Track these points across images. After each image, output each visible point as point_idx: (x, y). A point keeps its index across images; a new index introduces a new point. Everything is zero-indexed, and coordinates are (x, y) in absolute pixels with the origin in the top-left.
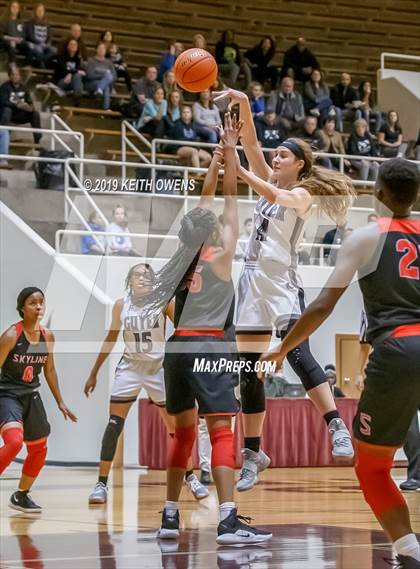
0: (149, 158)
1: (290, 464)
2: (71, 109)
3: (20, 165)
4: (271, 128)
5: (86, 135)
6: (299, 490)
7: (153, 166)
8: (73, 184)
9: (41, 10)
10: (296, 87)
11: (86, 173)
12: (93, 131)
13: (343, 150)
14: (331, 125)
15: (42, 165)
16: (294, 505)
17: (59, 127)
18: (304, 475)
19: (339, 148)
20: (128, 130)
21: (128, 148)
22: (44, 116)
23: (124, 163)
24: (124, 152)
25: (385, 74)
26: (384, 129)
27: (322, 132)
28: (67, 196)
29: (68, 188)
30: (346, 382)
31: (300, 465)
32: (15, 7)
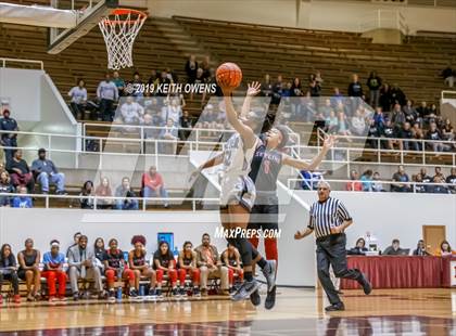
1: (402, 287)
4: (389, 128)
6: (407, 299)
14: (417, 126)
16: (405, 306)
18: (409, 292)
20: (320, 131)
24: (319, 142)
25: (444, 101)
27: (413, 129)
31: (407, 287)
32: (267, 77)
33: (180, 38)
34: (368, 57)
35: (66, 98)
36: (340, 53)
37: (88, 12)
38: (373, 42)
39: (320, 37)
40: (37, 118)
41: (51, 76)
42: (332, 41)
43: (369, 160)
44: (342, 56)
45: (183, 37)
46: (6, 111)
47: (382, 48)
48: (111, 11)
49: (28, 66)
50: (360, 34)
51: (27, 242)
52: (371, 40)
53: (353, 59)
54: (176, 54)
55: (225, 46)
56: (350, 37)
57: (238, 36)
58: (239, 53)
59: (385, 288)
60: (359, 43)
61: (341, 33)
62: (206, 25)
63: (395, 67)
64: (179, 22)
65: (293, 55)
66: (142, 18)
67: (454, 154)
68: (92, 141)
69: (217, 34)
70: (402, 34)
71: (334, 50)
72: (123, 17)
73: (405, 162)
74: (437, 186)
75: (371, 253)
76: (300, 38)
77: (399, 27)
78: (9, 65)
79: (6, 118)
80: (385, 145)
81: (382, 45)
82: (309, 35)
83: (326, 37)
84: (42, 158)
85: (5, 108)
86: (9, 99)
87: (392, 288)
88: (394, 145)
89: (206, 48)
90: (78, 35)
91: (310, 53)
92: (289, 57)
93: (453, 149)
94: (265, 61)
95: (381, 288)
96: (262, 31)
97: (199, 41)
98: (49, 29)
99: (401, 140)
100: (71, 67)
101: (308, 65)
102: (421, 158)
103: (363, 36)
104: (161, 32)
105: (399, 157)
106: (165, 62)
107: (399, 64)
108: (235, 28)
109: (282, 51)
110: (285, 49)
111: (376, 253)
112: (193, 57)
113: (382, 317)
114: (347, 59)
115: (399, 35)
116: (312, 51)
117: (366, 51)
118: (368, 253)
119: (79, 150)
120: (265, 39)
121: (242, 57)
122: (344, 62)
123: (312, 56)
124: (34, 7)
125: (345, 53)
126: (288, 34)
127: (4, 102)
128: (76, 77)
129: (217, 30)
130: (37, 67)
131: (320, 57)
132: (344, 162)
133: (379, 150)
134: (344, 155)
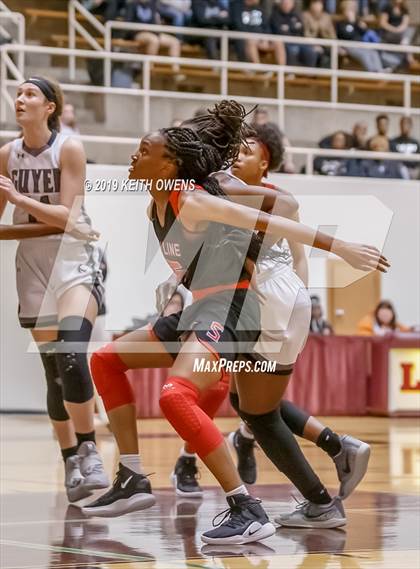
0: (102, 46)
4: (250, 9)
5: (27, 18)
7: (107, 55)
8: (11, 76)
11: (27, 63)
12: (35, 13)
13: (333, 34)
19: (328, 32)
20: (77, 11)
21: (77, 34)
23: (72, 52)
24: (72, 39)
26: (388, 10)
28: (5, 92)
30: (339, 317)
43: (198, 90)
67: (407, 79)
73: (287, 96)
74: (377, 162)
93: (404, 66)
99: (280, 40)
102: (329, 88)
105: (274, 84)
132: (134, 91)
133: (223, 65)
134: (136, 74)
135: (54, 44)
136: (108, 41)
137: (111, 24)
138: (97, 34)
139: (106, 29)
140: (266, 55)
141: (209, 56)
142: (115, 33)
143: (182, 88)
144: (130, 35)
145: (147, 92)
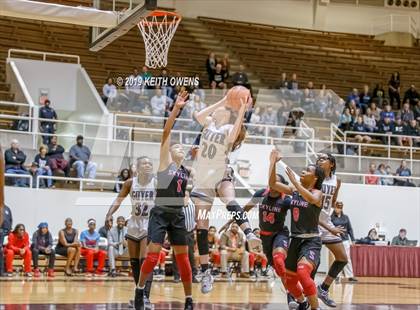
0: (343, 140)
1: (410, 276)
2: (308, 119)
3: (287, 143)
4: (399, 126)
5: (315, 130)
6: (414, 288)
7: (345, 143)
8: (309, 151)
9: (295, 76)
10: (410, 108)
11: (315, 146)
12: (318, 128)
15: (296, 143)
16: (411, 295)
17: (303, 126)
18: (417, 281)
20: (333, 127)
21: (334, 136)
22: (297, 121)
23: (332, 142)
24: (332, 137)
29: (307, 152)
31: (414, 277)
32: (284, 75)
33: (204, 37)
34: (380, 59)
35: (100, 91)
36: (353, 54)
37: (128, 13)
38: (386, 44)
39: (335, 39)
40: (73, 108)
41: (86, 70)
42: (346, 42)
43: (379, 156)
44: (356, 57)
45: (207, 36)
46: (47, 101)
47: (394, 50)
48: (149, 13)
49: (66, 60)
50: (373, 37)
51: (67, 221)
52: (383, 42)
53: (366, 60)
54: (199, 52)
55: (245, 46)
56: (364, 39)
57: (258, 37)
58: (258, 52)
59: (394, 276)
60: (371, 45)
61: (354, 35)
62: (229, 26)
63: (406, 69)
64: (204, 22)
65: (309, 55)
66: (177, 19)
68: (122, 130)
69: (238, 34)
70: (413, 38)
71: (348, 51)
72: (160, 18)
73: (414, 158)
75: (381, 243)
76: (315, 39)
77: (410, 31)
78: (49, 59)
79: (47, 107)
80: (394, 141)
81: (394, 47)
82: (325, 37)
83: (341, 39)
84: (80, 145)
85: (45, 98)
86: (48, 89)
87: (400, 276)
88: (404, 142)
89: (228, 46)
90: (118, 34)
91: (324, 54)
92: (304, 57)
94: (283, 60)
95: (389, 276)
96: (280, 32)
97: (222, 40)
98: (91, 28)
99: (410, 137)
100: (105, 61)
101: (324, 65)
103: (376, 38)
104: (188, 31)
105: (408, 153)
106: (190, 59)
107: (410, 66)
108: (256, 29)
109: (299, 51)
110: (302, 49)
111: (385, 244)
112: (213, 55)
113: (389, 305)
114: (360, 60)
115: (410, 39)
116: (327, 52)
117: (378, 53)
118: (377, 244)
119: (110, 138)
120: (284, 39)
121: (261, 56)
122: (357, 62)
123: (327, 56)
124: (79, 8)
125: (358, 54)
126: (305, 35)
127: (44, 92)
128: (109, 71)
129: (238, 30)
130: (74, 61)
131: (335, 57)
132: (355, 156)
133: (389, 147)
134: (355, 149)
135: (324, 139)
136: (345, 138)
137: (346, 132)
138: (341, 136)
139: (345, 134)
140: (405, 143)
141: (384, 143)
142: (348, 135)
143: (373, 155)
144: (353, 136)
145: (360, 156)
